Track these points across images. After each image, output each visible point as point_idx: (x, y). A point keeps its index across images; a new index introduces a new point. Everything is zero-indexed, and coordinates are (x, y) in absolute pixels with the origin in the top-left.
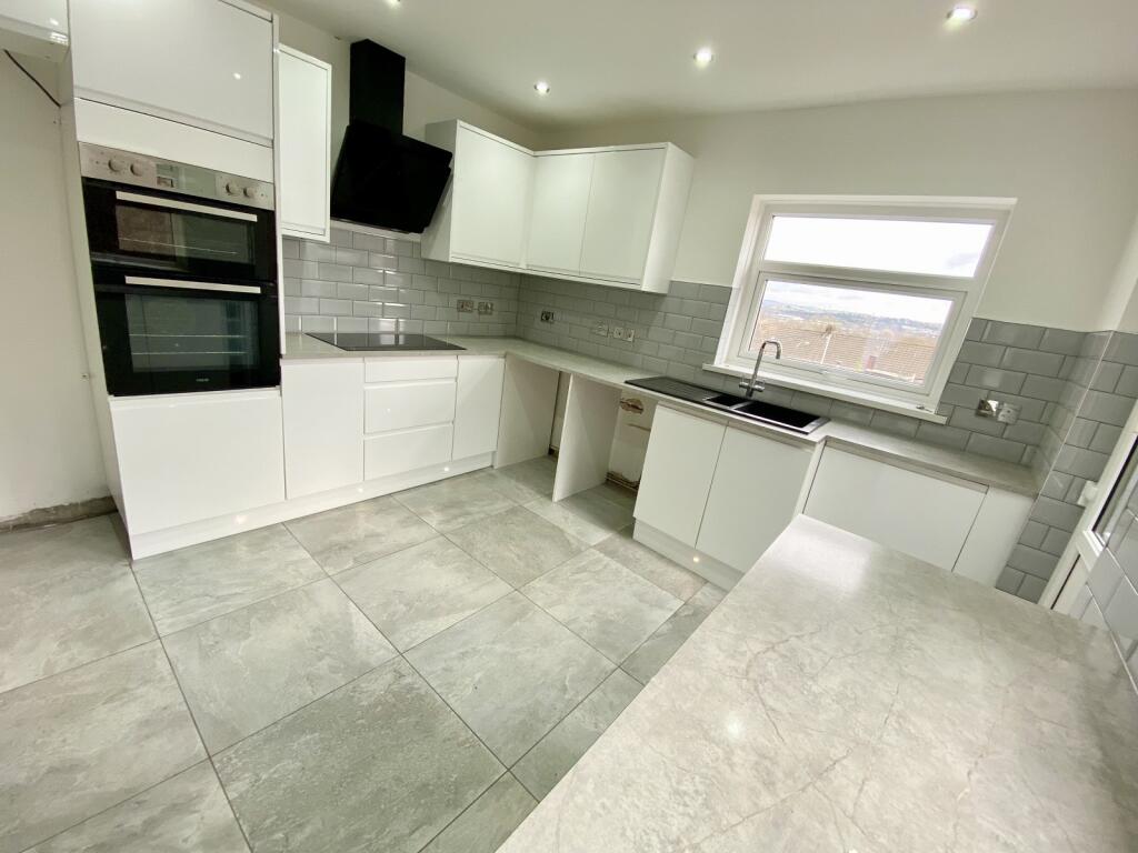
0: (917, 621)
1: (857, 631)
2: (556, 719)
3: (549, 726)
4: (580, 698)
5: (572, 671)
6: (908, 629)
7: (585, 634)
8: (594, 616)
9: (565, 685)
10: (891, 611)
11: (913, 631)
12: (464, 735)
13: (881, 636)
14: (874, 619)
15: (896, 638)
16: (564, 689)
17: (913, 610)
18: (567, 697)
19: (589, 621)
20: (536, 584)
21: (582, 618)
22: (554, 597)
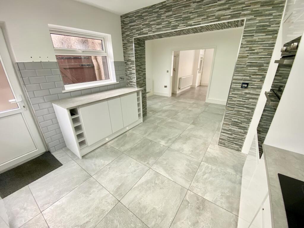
4: (106, 166)
5: (106, 173)
7: (97, 185)
8: (90, 194)
9: (109, 169)
12: (132, 156)
16: (110, 167)
19: (94, 191)
20: (110, 208)
21: (96, 192)
22: (104, 201)
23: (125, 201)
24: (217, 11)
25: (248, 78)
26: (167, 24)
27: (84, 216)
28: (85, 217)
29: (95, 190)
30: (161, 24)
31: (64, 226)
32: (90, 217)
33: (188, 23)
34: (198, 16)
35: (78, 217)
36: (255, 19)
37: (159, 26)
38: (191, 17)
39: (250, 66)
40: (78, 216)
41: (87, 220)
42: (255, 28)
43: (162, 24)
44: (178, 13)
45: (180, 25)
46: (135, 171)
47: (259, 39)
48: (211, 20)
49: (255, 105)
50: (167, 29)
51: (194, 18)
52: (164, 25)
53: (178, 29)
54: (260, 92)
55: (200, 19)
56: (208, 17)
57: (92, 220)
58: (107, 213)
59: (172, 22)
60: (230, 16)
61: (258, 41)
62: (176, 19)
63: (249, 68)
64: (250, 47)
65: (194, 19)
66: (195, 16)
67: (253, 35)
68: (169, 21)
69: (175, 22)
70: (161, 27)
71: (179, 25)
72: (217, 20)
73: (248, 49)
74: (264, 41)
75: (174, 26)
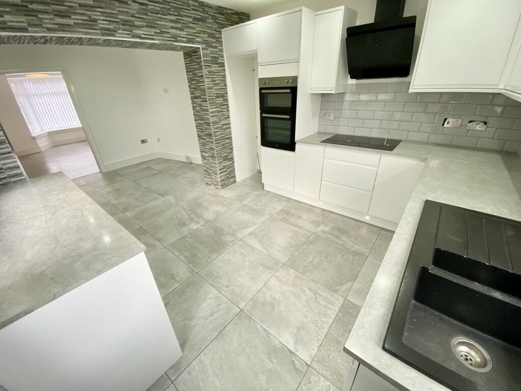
0: (55, 252)
1: (69, 233)
2: (214, 284)
3: (211, 283)
4: (223, 293)
5: (238, 290)
6: (56, 247)
7: (260, 294)
8: (275, 299)
9: (229, 287)
10: (65, 247)
11: (55, 248)
12: (210, 260)
13: (63, 238)
14: (68, 240)
15: (58, 241)
16: (227, 287)
17: (58, 255)
18: (224, 288)
19: (271, 296)
20: (292, 271)
21: (272, 293)
22: (284, 279)
23: (284, 259)
24: (170, 28)
25: (219, 109)
26: (85, 20)
27: (304, 296)
28: (305, 294)
29: (268, 295)
30: (69, 17)
31: (319, 315)
32: (305, 288)
33: (134, 31)
34: (147, 26)
35: (307, 303)
36: (207, 49)
37: (64, 20)
38: (136, 23)
39: (217, 97)
40: (305, 303)
41: (307, 290)
42: (210, 59)
43: (73, 17)
44: (107, 8)
45: (118, 31)
46: (242, 254)
47: (216, 70)
48: (166, 37)
49: (231, 134)
50: (91, 33)
51: (142, 27)
52: (80, 22)
53: (116, 37)
54: (230, 121)
55: (151, 32)
56: (162, 32)
57: (307, 286)
58: (298, 273)
59: (100, 20)
60: (185, 39)
61: (216, 73)
62: (106, 17)
63: (217, 100)
64: (212, 78)
65: (142, 29)
66: (143, 24)
67: (210, 66)
68: (90, 17)
69: (107, 23)
70: (72, 23)
71: (116, 31)
72: (174, 40)
73: (211, 79)
74: (218, 73)
75: (105, 30)
